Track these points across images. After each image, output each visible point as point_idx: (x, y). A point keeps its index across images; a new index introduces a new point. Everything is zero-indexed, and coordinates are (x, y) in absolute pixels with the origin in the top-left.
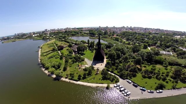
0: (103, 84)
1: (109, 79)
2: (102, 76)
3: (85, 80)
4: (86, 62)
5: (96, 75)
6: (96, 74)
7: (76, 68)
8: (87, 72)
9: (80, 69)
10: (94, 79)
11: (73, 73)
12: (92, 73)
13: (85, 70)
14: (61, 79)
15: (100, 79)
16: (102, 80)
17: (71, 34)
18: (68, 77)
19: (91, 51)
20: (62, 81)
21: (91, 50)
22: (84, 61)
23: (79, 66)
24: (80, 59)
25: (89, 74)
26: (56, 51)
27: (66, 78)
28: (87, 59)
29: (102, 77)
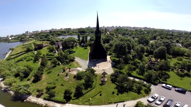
0: (124, 101)
1: (131, 89)
2: (115, 86)
3: (81, 99)
4: (77, 63)
5: (101, 85)
6: (101, 83)
7: (58, 75)
8: (83, 81)
9: (67, 76)
10: (101, 95)
11: (52, 86)
12: (93, 82)
13: (78, 77)
14: (28, 100)
15: (113, 93)
16: (118, 95)
17: (56, 34)
18: (42, 94)
19: (83, 48)
20: (30, 102)
21: (83, 46)
22: (73, 62)
23: (64, 71)
24: (66, 59)
25: (88, 85)
26: (32, 52)
27: (38, 96)
28: (80, 59)
29: (116, 88)
